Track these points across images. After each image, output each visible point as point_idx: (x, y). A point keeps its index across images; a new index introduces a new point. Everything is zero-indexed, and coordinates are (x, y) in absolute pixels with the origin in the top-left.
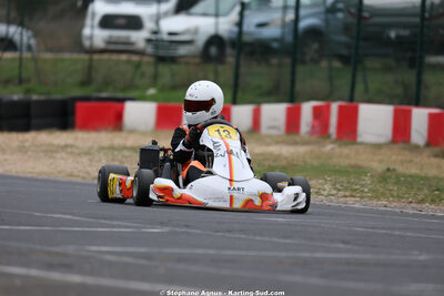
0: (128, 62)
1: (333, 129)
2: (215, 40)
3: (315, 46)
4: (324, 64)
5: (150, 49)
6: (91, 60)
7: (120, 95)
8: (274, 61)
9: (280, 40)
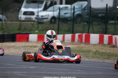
0: (31, 24)
1: (84, 40)
2: (53, 18)
3: (80, 19)
4: (82, 23)
5: (36, 20)
6: (21, 23)
7: (28, 32)
8: (69, 23)
9: (70, 17)
